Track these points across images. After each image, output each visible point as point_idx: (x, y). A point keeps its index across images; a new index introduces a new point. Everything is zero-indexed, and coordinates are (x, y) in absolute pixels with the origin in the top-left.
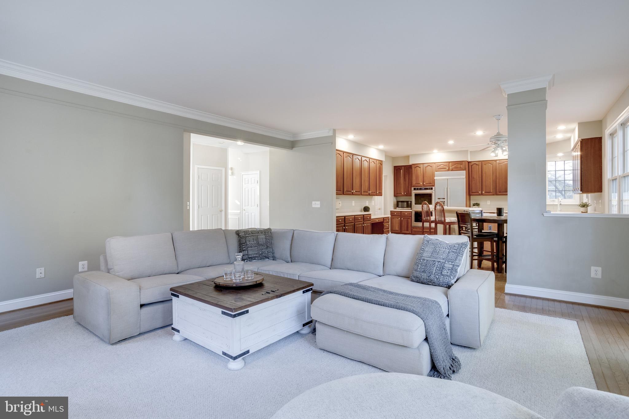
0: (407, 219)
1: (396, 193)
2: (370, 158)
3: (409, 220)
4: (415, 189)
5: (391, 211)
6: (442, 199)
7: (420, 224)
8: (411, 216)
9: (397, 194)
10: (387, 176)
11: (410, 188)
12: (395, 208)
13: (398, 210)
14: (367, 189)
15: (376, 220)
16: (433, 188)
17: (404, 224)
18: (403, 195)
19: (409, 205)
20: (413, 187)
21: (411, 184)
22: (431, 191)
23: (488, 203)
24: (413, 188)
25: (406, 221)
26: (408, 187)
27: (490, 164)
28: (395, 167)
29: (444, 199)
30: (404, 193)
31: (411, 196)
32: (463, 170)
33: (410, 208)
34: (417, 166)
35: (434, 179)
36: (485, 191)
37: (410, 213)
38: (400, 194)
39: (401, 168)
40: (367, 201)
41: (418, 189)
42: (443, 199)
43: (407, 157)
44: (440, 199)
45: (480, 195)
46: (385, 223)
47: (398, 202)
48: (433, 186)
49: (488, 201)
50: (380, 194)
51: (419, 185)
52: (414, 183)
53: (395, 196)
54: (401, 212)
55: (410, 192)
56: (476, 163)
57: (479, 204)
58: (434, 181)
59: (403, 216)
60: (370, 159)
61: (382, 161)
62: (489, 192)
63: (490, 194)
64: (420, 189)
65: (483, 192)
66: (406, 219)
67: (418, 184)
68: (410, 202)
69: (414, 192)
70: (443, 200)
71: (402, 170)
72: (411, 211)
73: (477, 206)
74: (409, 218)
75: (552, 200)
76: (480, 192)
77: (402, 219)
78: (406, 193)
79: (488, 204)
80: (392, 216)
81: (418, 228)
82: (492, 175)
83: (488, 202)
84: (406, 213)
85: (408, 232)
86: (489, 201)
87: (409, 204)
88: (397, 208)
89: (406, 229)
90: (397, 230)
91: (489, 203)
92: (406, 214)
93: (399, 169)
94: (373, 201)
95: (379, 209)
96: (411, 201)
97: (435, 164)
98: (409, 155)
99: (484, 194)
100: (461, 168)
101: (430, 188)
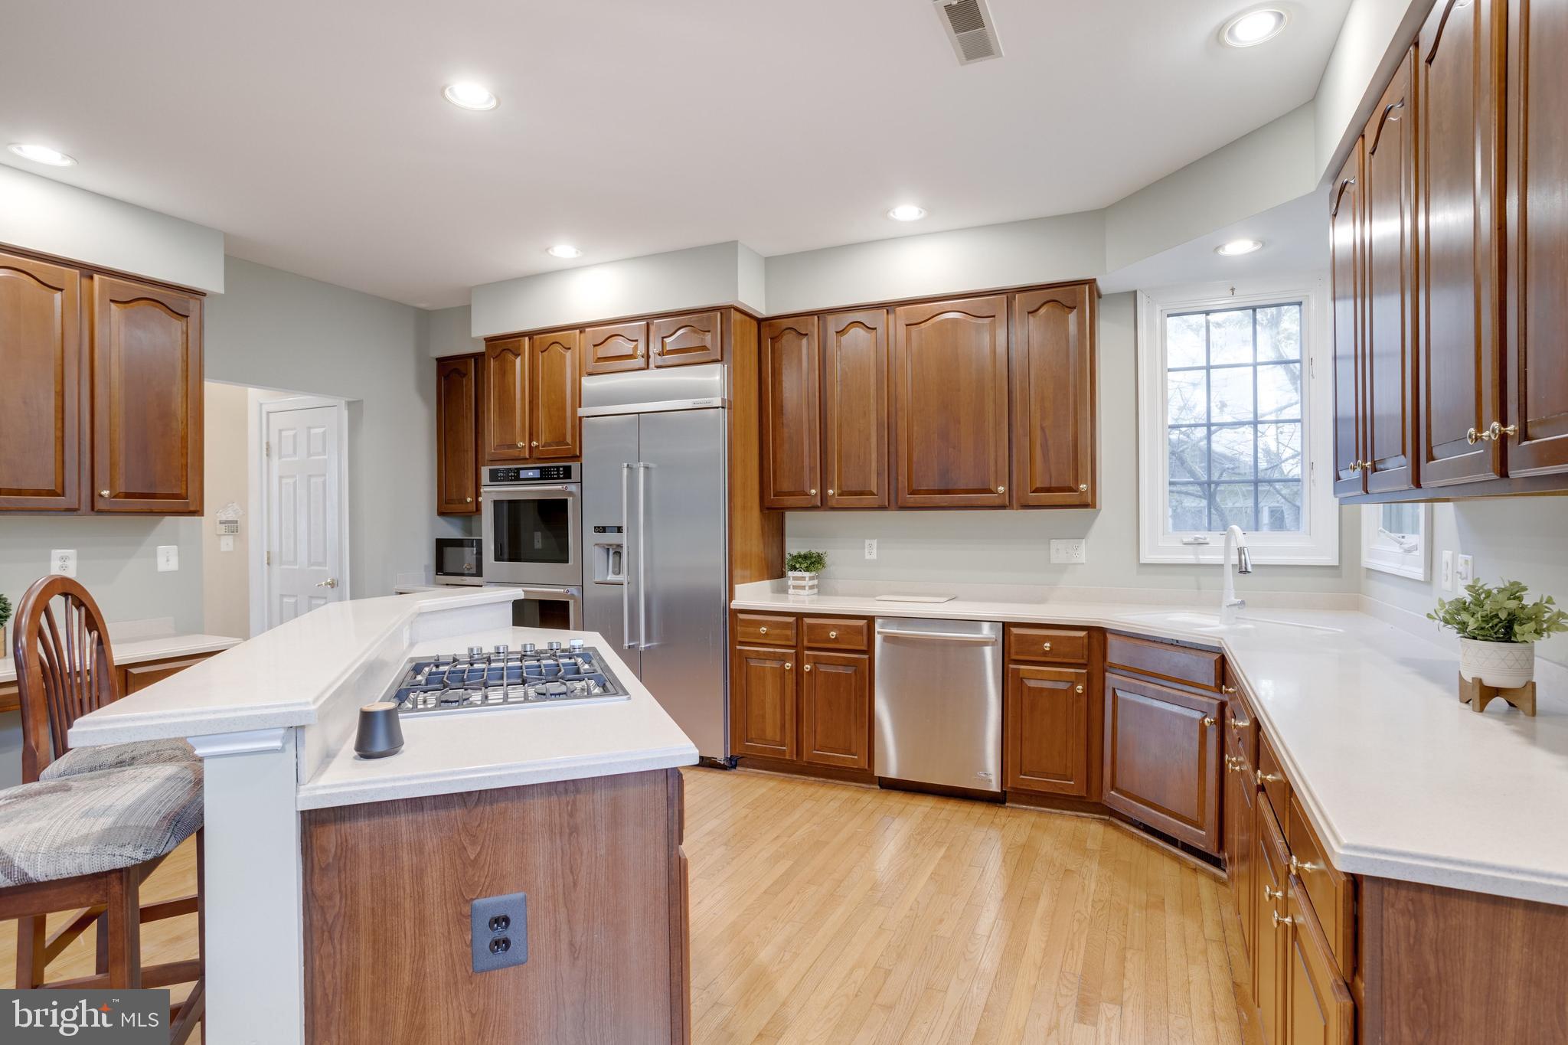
1: (443, 497)
4: (494, 476)
6: (608, 529)
9: (448, 502)
16: (575, 466)
18: (470, 507)
22: (565, 488)
23: (866, 550)
24: (486, 471)
27: (863, 329)
28: (441, 364)
29: (621, 530)
30: (476, 498)
32: (718, 361)
34: (508, 345)
35: (580, 420)
36: (840, 487)
38: (460, 502)
39: (463, 367)
41: (506, 476)
42: (615, 530)
44: (603, 529)
45: (814, 508)
47: (440, 546)
48: (574, 458)
49: (867, 542)
51: (515, 452)
52: (492, 442)
53: (441, 510)
56: (793, 327)
57: (819, 556)
58: (577, 428)
61: (193, 292)
62: (861, 493)
63: (867, 500)
64: (519, 476)
65: (831, 492)
67: (508, 446)
69: (491, 493)
70: (615, 539)
71: (465, 379)
73: (807, 569)
75: (1189, 537)
76: (816, 493)
79: (867, 557)
82: (873, 388)
83: (870, 546)
86: (875, 542)
88: (439, 578)
91: (875, 551)
93: (457, 371)
95: (331, 584)
97: (585, 331)
98: (469, 292)
99: (833, 503)
100: (704, 348)
101: (561, 469)
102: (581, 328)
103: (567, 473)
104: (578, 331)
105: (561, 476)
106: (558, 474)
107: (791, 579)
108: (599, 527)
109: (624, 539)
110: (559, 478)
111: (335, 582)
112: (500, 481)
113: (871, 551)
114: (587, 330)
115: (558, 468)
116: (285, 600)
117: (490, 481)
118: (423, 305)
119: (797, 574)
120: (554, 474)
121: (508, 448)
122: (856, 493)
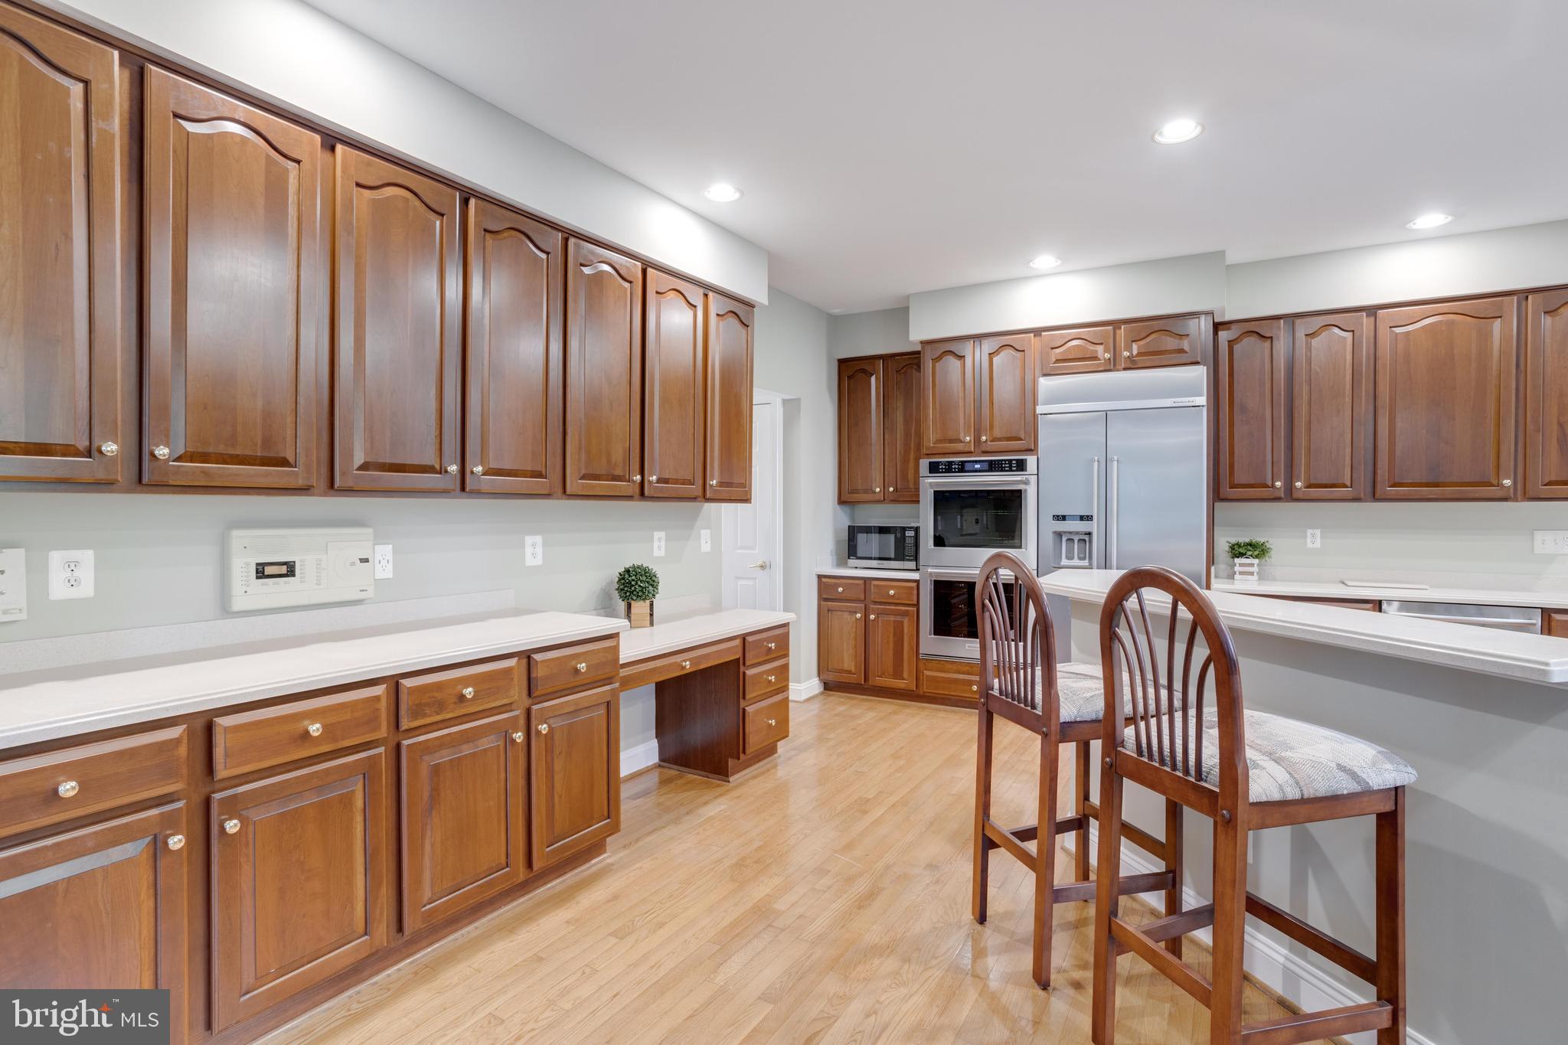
0: (899, 618)
1: (846, 487)
2: (647, 265)
3: (906, 621)
4: (934, 468)
5: (820, 577)
6: (1073, 517)
7: (967, 648)
8: (917, 605)
9: (852, 492)
10: (798, 400)
11: (911, 465)
12: (841, 563)
13: (856, 570)
14: (618, 455)
15: (678, 659)
16: (1031, 461)
17: (882, 641)
18: (877, 497)
19: (905, 547)
20: (928, 455)
21: (919, 446)
22: (1019, 478)
23: (1309, 540)
24: (924, 464)
25: (892, 629)
26: (905, 461)
27: (1336, 330)
28: (843, 363)
29: (1089, 518)
30: (884, 488)
31: (918, 502)
32: (1197, 363)
33: (912, 565)
34: (947, 348)
35: (1035, 416)
36: (1308, 479)
37: (912, 588)
38: (866, 491)
39: (868, 368)
40: (657, 535)
41: (949, 468)
42: (1082, 518)
43: (899, 314)
44: (1064, 518)
45: (1278, 499)
46: (754, 666)
47: (853, 532)
48: (1029, 451)
49: (1310, 532)
50: (737, 491)
51: (959, 447)
52: (931, 437)
53: (841, 501)
54: (866, 580)
55: (912, 486)
56: (1258, 329)
57: (1263, 545)
58: (1032, 423)
59: (875, 603)
60: (650, 271)
61: (749, 305)
62: (1329, 487)
63: (1338, 492)
64: (962, 468)
65: (1298, 484)
66: (892, 618)
67: (951, 441)
68: (910, 534)
69: (930, 484)
70: (1082, 527)
71: (873, 379)
72: (915, 576)
73: (1257, 557)
74: (906, 614)
76: (1278, 484)
77: (872, 617)
78: (896, 490)
79: (1310, 545)
80: (826, 600)
81: (949, 666)
82: (1348, 387)
83: (1313, 535)
84: (892, 588)
85: (900, 684)
86: (1318, 532)
87: (910, 541)
88: (852, 562)
89: (891, 670)
90: (849, 672)
92: (892, 592)
93: (864, 371)
94: (705, 534)
95: (762, 567)
96: (917, 530)
97: (1041, 335)
98: (908, 297)
99: (1300, 495)
100: (1182, 351)
101: (1014, 462)
102: (1037, 332)
103: (1021, 466)
104: (1032, 335)
105: (1014, 469)
106: (1011, 467)
107: (1237, 565)
108: (1058, 516)
109: (1094, 527)
110: (1011, 470)
111: (768, 564)
112: (941, 473)
113: (1314, 539)
114: (1043, 333)
115: (1011, 461)
116: (740, 582)
117: (930, 473)
118: (836, 311)
119: (1243, 560)
120: (1005, 467)
121: (950, 443)
122: (1326, 486)
